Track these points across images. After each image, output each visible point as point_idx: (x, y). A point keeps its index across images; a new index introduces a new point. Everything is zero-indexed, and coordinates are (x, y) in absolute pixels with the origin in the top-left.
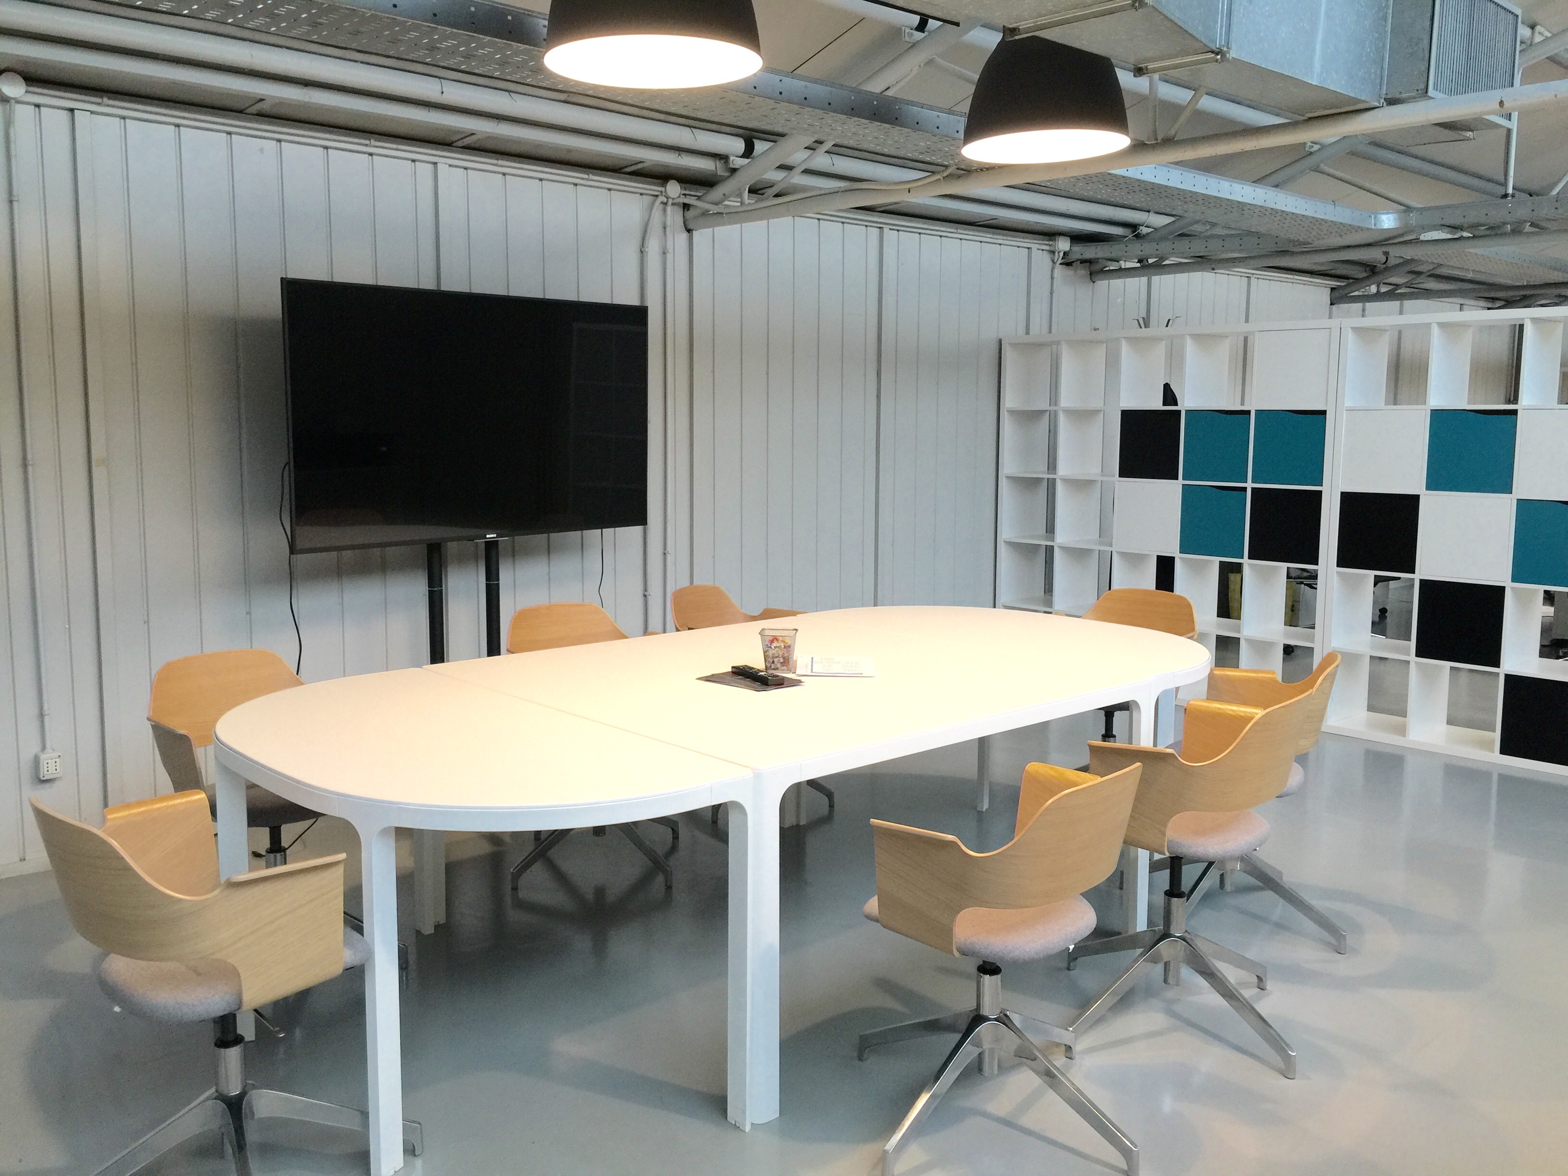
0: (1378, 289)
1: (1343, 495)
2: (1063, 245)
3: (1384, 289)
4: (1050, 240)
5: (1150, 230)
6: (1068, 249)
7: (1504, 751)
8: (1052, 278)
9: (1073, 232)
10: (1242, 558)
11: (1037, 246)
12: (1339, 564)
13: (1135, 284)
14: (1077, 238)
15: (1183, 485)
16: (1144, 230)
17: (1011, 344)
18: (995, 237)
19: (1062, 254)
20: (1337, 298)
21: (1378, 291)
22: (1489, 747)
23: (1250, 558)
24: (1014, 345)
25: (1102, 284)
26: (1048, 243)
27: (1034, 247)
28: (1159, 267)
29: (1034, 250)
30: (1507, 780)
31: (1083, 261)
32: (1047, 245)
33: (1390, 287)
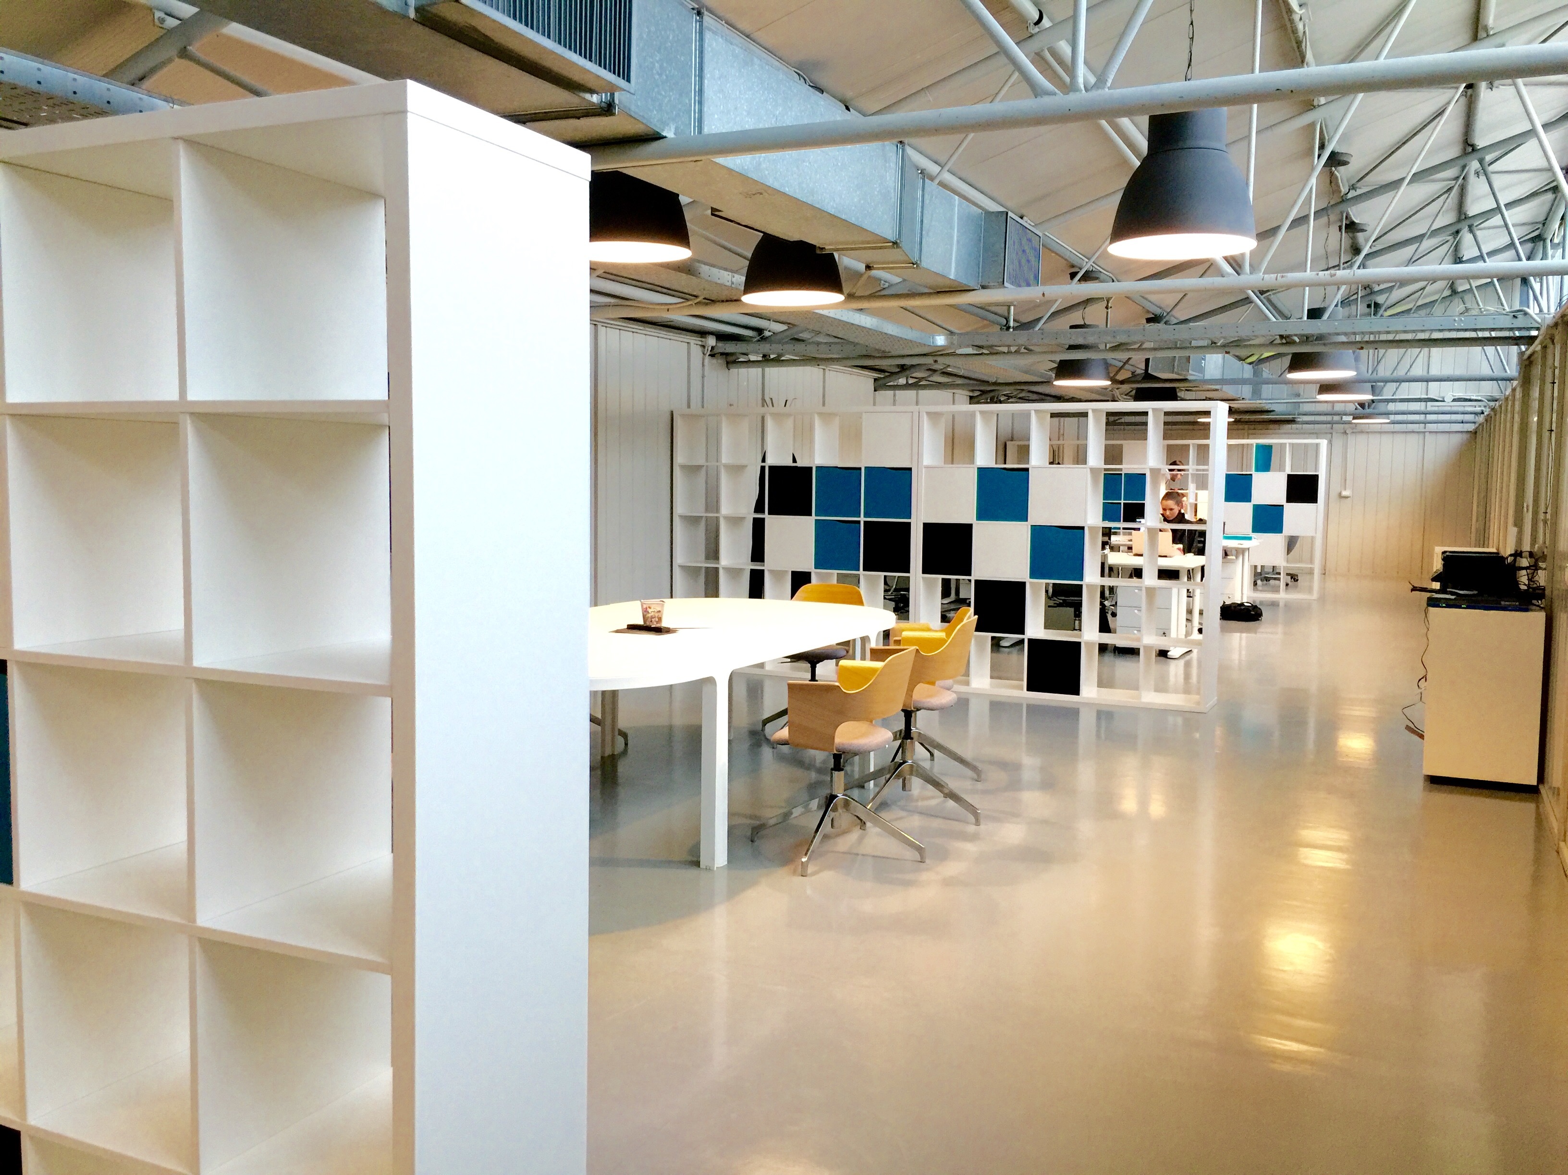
0: (907, 380)
1: (925, 524)
2: (711, 341)
3: (911, 381)
4: (701, 337)
5: (770, 334)
6: (714, 344)
7: (1030, 688)
8: (703, 365)
9: (719, 332)
10: (859, 570)
11: (694, 341)
12: (924, 572)
13: (754, 372)
14: (722, 337)
15: (816, 520)
16: (767, 334)
17: (681, 415)
18: (668, 334)
19: (710, 349)
20: (879, 385)
21: (907, 382)
22: (1020, 688)
23: (864, 570)
24: (683, 416)
25: (734, 371)
26: (701, 339)
27: (692, 342)
28: (778, 361)
29: (692, 344)
30: (1034, 709)
31: (722, 354)
32: (700, 341)
33: (915, 380)
